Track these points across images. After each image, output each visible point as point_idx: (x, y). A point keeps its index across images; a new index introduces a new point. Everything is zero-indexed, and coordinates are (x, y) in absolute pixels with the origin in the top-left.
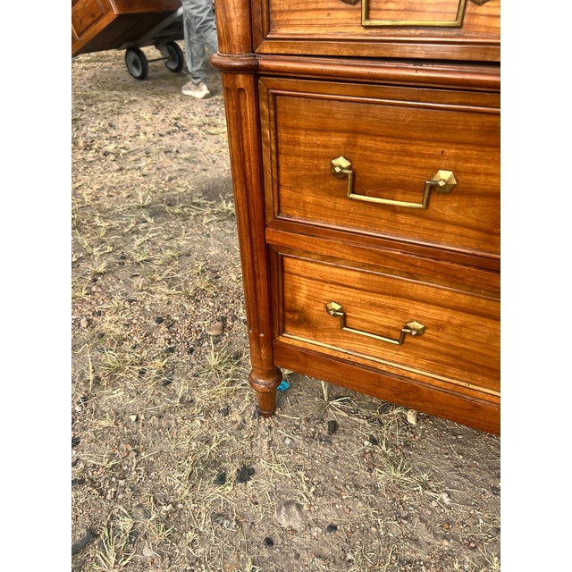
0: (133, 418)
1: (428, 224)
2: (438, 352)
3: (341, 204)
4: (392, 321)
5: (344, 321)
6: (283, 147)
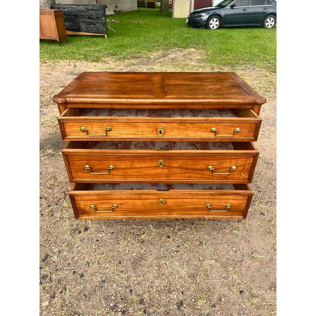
0: (45, 227)
1: (111, 176)
2: (123, 210)
3: (89, 175)
4: (109, 206)
5: (96, 209)
6: (71, 165)
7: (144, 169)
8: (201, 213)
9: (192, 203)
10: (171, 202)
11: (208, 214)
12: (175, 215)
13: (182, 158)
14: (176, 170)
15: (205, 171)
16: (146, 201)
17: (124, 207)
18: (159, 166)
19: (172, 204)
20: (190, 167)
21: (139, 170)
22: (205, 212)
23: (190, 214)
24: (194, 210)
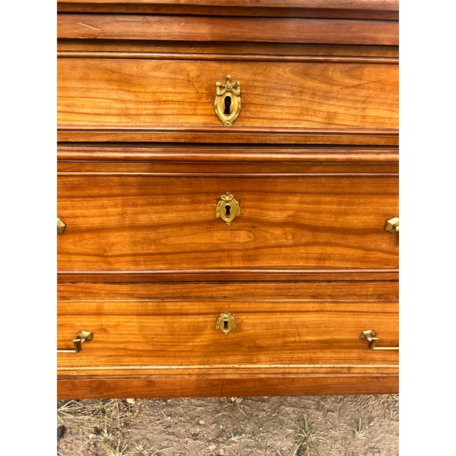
2: (110, 349)
7: (168, 230)
8: (342, 355)
9: (318, 325)
10: (254, 325)
11: (361, 360)
12: (265, 362)
13: (302, 188)
14: (278, 232)
15: (374, 237)
16: (177, 319)
17: (113, 338)
18: (220, 220)
19: (259, 330)
20: (326, 220)
21: (153, 235)
22: (355, 354)
23: (311, 361)
24: (323, 348)
